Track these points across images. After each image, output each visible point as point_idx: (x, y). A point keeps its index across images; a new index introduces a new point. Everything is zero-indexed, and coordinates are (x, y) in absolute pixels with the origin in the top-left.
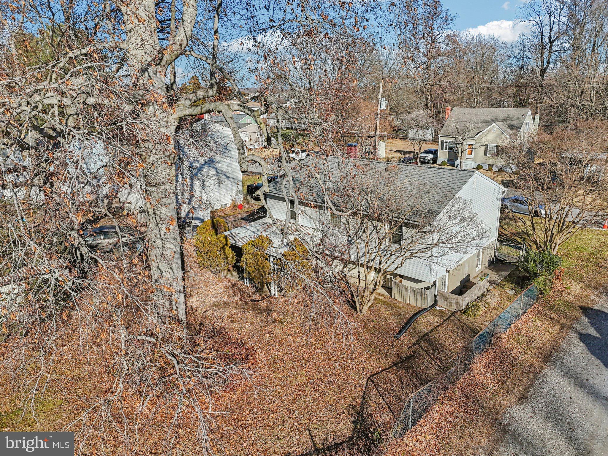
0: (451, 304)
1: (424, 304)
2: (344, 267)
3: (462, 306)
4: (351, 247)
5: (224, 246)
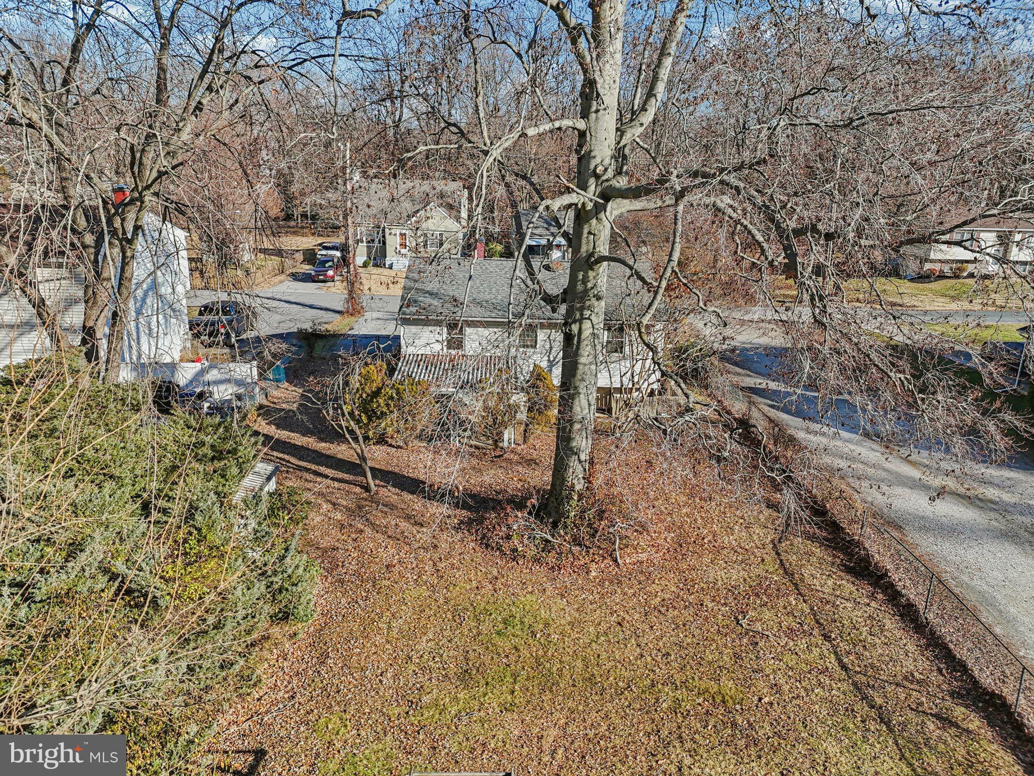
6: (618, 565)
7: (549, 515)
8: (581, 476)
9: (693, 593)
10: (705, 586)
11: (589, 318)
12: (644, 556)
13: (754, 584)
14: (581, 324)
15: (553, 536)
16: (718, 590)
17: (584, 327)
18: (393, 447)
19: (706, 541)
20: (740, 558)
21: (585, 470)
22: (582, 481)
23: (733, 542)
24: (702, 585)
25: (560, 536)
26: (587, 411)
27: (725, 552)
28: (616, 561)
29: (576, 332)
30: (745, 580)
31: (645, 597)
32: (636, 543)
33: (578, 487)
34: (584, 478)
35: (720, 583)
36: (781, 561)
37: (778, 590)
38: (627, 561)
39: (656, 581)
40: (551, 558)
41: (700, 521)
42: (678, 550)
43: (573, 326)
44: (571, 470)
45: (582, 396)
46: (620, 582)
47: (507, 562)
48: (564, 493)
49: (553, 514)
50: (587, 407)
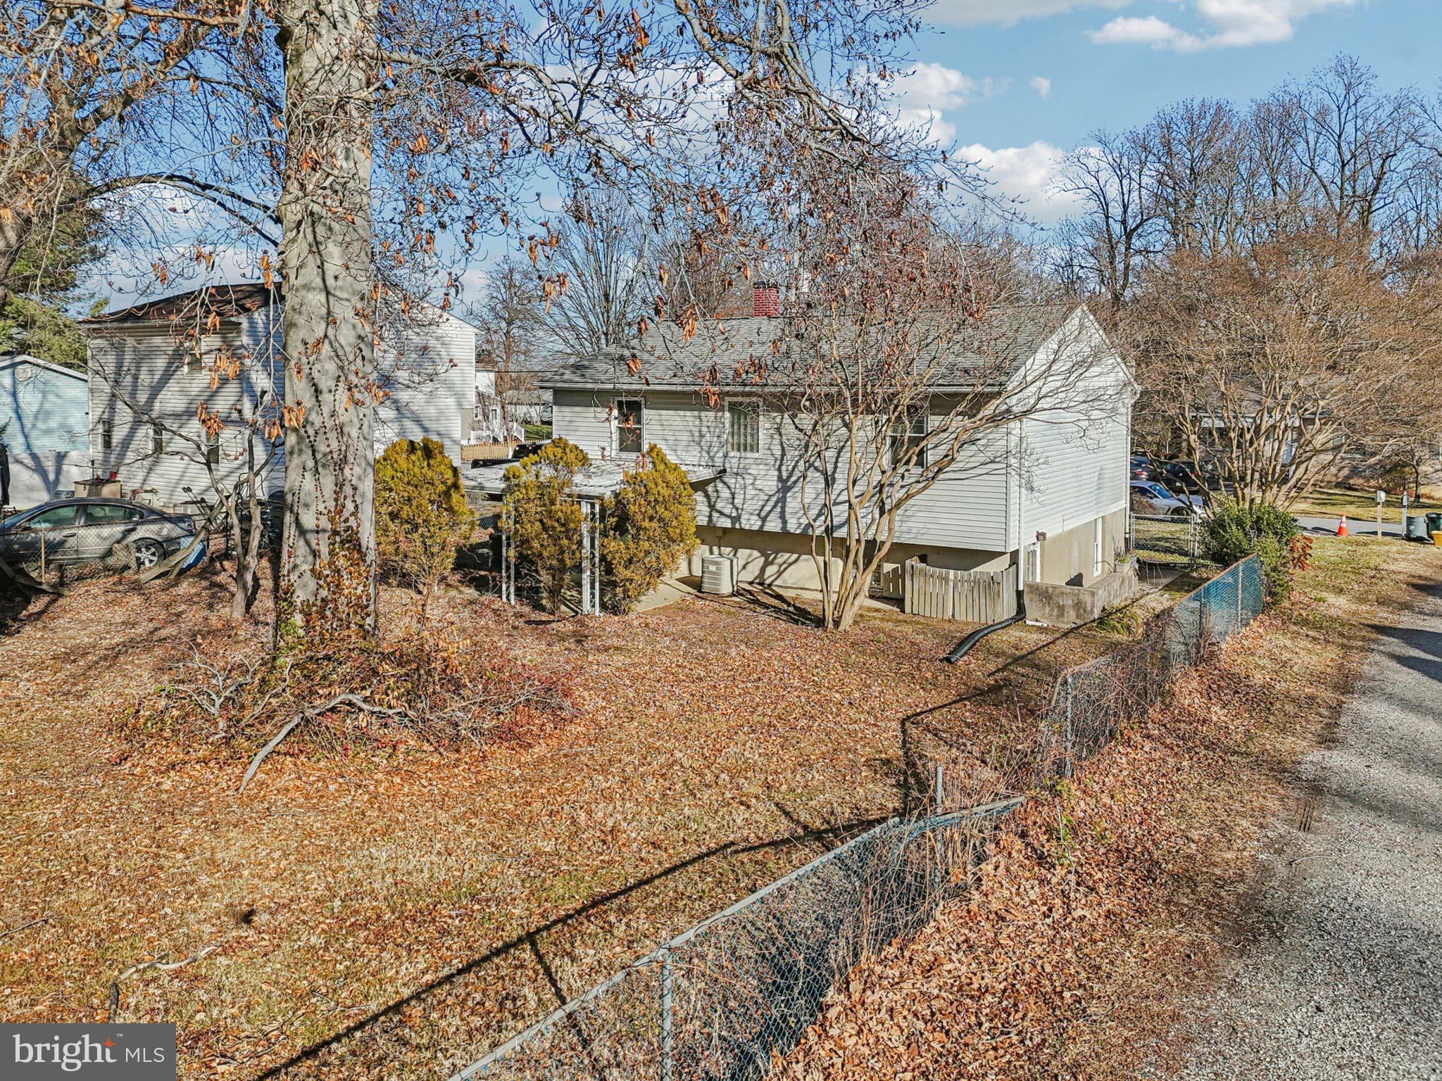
0: (1061, 609)
1: (994, 613)
2: (767, 564)
3: (1092, 611)
4: (789, 494)
5: (449, 488)
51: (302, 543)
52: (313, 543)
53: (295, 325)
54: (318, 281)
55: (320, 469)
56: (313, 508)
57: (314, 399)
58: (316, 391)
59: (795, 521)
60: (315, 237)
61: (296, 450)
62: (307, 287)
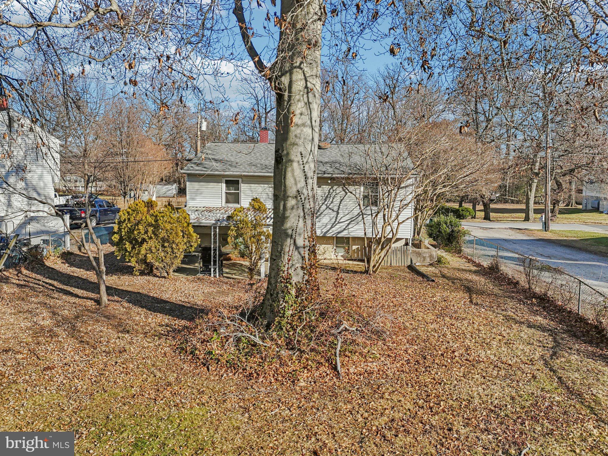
0: (424, 258)
6: (338, 375)
7: (263, 315)
8: (299, 265)
9: (437, 413)
10: (455, 404)
11: (299, 67)
12: (374, 366)
13: (528, 404)
14: (291, 74)
15: (263, 339)
16: (475, 410)
17: (294, 77)
18: (157, 276)
19: (456, 354)
20: (503, 373)
21: (303, 258)
22: (301, 273)
23: (492, 357)
24: (451, 402)
25: (272, 339)
26: (303, 183)
27: (482, 366)
28: (335, 368)
29: (287, 85)
30: (513, 398)
31: (366, 415)
32: (366, 351)
33: (295, 279)
34: (302, 268)
35: (476, 401)
36: (560, 378)
37: (565, 413)
38: (352, 370)
39: (386, 396)
40: (252, 364)
41: (449, 336)
42: (421, 362)
43: (283, 79)
44: (286, 257)
45: (295, 165)
46: (335, 395)
47: (196, 368)
48: (279, 286)
49: (268, 314)
50: (303, 180)
51: (296, 253)
52: (302, 252)
53: (297, 144)
54: (309, 122)
55: (306, 217)
56: (303, 236)
57: (305, 183)
58: (306, 178)
59: (320, 231)
60: (308, 100)
61: (295, 207)
62: (304, 125)
